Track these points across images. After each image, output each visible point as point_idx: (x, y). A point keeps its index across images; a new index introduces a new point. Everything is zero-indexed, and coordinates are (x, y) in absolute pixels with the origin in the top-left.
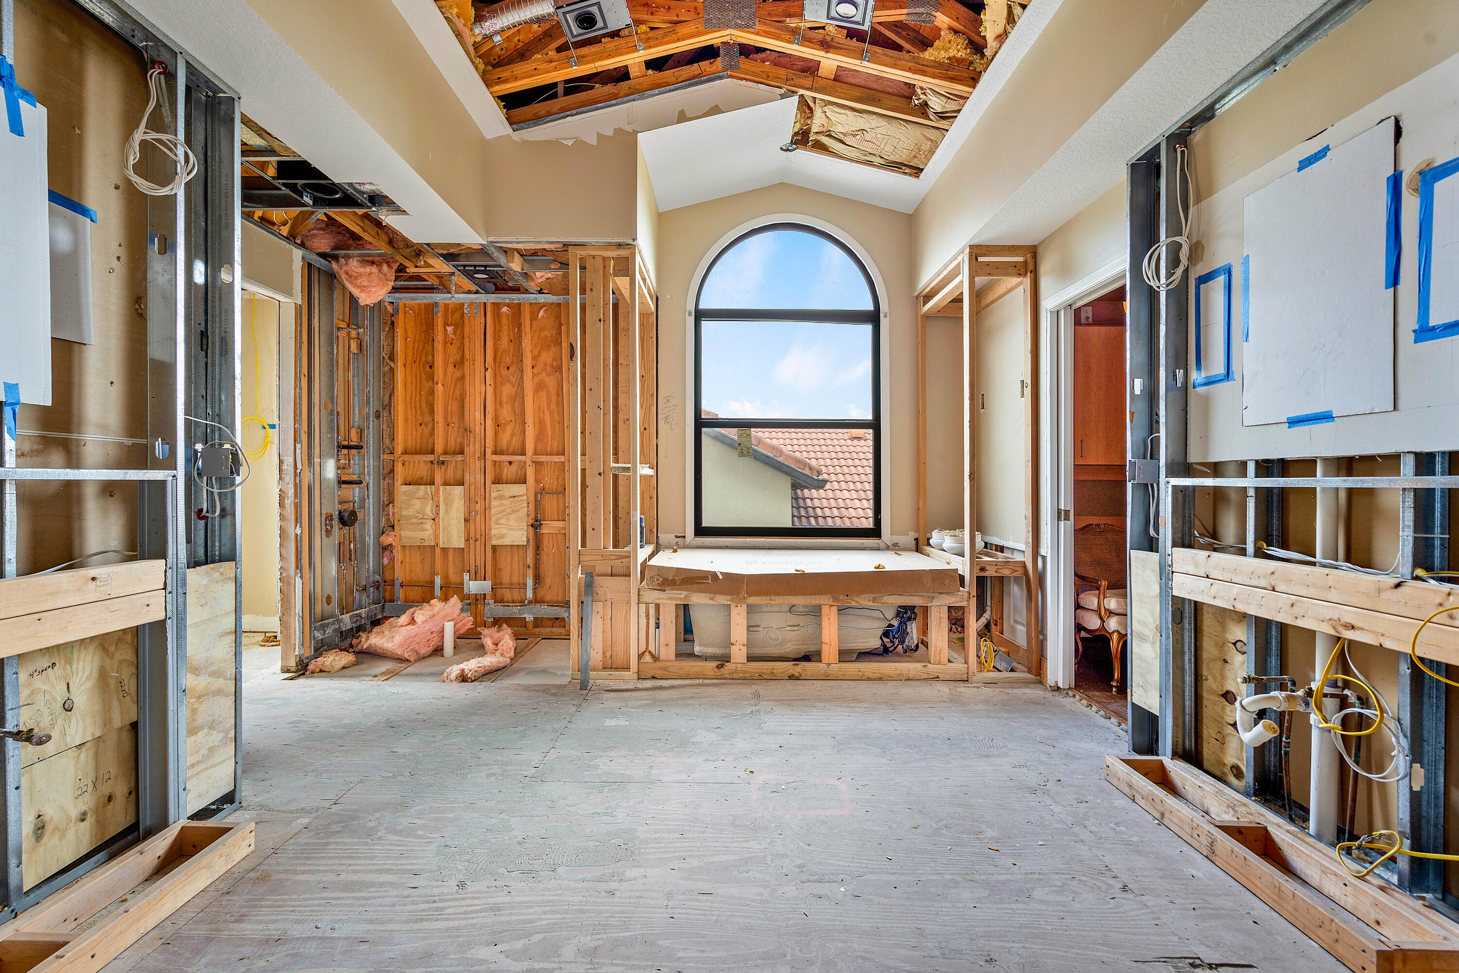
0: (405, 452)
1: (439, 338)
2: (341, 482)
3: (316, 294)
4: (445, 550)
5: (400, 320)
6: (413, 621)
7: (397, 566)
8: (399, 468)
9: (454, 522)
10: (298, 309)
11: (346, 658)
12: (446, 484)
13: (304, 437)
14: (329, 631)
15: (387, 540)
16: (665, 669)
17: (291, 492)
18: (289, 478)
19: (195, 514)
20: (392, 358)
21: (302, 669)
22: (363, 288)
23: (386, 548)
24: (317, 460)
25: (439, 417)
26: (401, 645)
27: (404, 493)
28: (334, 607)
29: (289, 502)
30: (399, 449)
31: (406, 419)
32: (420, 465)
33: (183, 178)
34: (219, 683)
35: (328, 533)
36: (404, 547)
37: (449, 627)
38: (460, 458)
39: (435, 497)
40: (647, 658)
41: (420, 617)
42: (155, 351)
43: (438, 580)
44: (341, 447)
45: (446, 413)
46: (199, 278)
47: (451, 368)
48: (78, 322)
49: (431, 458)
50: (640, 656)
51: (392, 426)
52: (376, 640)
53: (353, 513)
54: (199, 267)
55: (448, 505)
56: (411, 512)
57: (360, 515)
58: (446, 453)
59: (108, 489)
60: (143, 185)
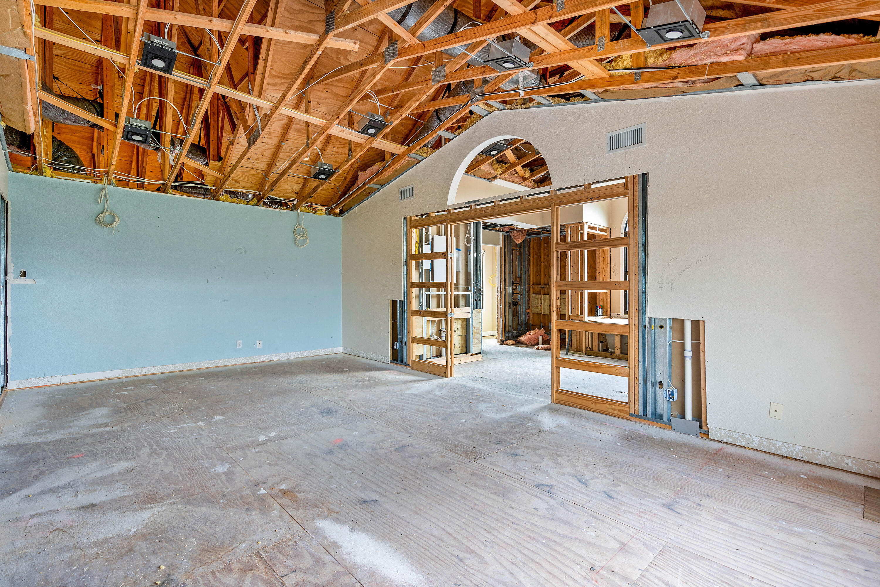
0: (533, 284)
1: (542, 248)
2: (513, 293)
3: (506, 242)
4: (544, 315)
5: (532, 243)
6: (530, 334)
7: (531, 319)
8: (531, 289)
9: (546, 306)
10: (501, 248)
11: (513, 342)
12: (545, 294)
13: (503, 282)
14: (510, 335)
15: (528, 311)
16: (594, 353)
17: (500, 296)
18: (499, 292)
19: (474, 300)
20: (529, 255)
21: (502, 343)
22: (517, 239)
23: (528, 314)
24: (507, 287)
25: (542, 273)
26: (526, 340)
27: (533, 297)
28: (511, 329)
29: (499, 298)
30: (531, 283)
31: (534, 274)
32: (537, 288)
33: (472, 242)
34: (478, 331)
35: (510, 308)
36: (533, 314)
37: (541, 337)
38: (548, 286)
39: (541, 298)
40: (588, 349)
41: (532, 333)
42: (469, 271)
43: (542, 324)
44: (513, 283)
45: (545, 271)
46: (475, 256)
47: (546, 257)
48: (459, 269)
49: (540, 286)
50: (586, 348)
51: (529, 276)
52: (522, 339)
53: (517, 302)
54: (475, 254)
55: (545, 301)
56: (534, 303)
57: (519, 303)
58: (544, 284)
59: (463, 295)
60: (467, 244)
